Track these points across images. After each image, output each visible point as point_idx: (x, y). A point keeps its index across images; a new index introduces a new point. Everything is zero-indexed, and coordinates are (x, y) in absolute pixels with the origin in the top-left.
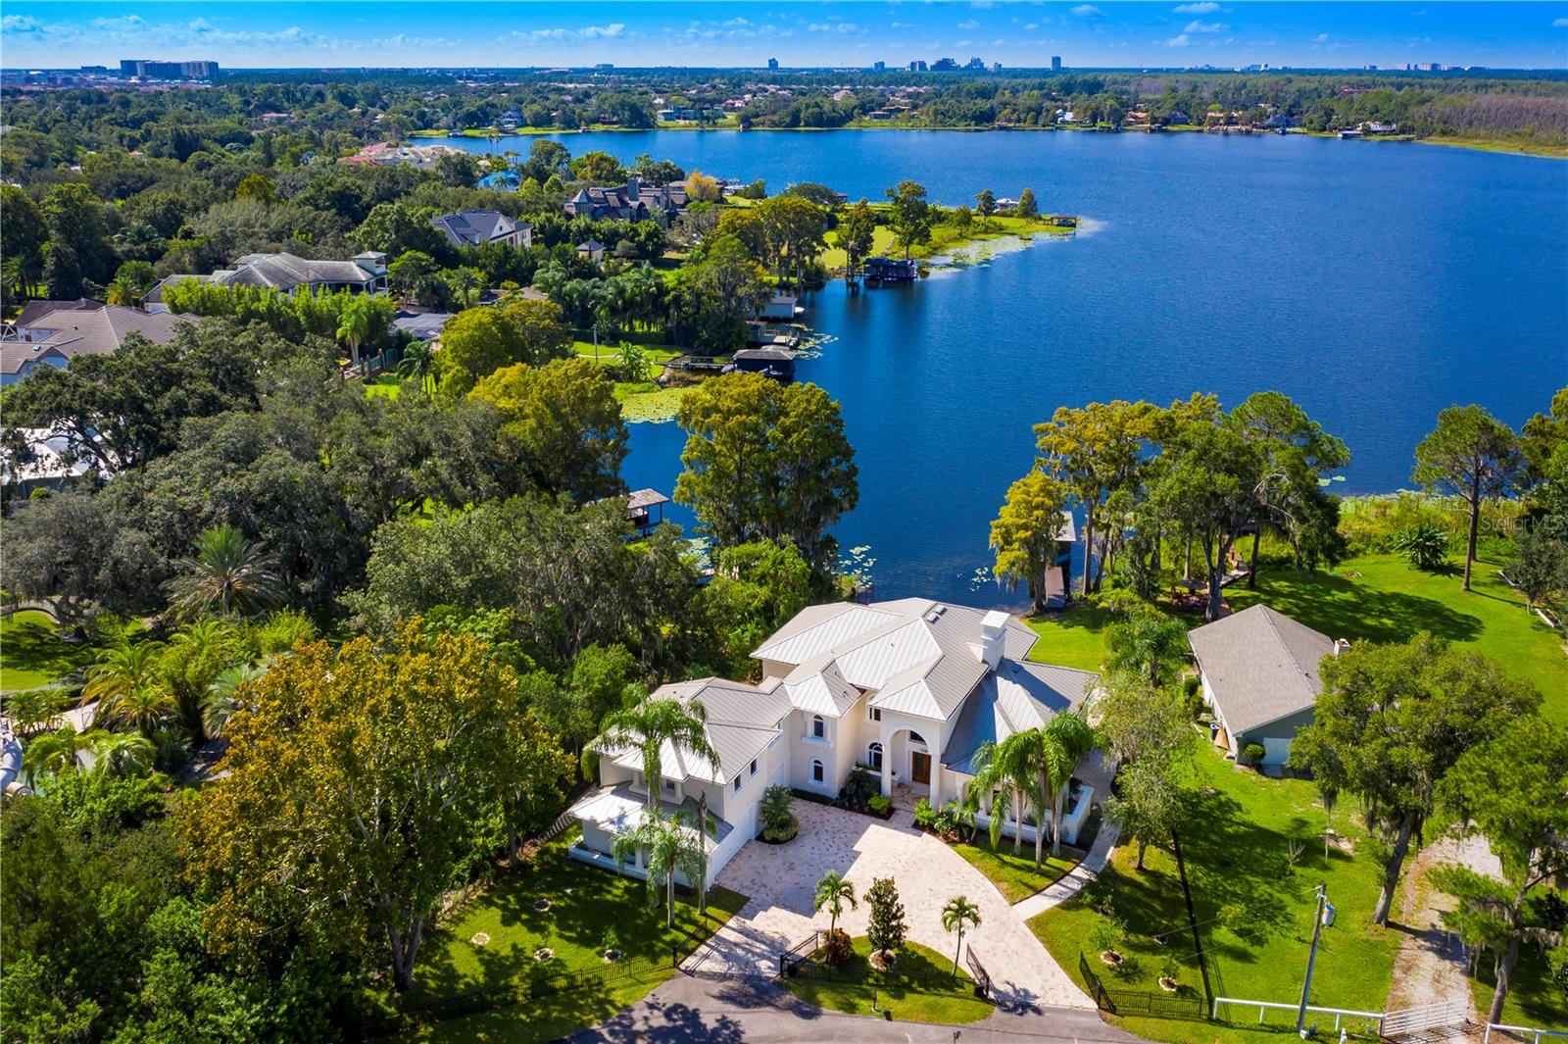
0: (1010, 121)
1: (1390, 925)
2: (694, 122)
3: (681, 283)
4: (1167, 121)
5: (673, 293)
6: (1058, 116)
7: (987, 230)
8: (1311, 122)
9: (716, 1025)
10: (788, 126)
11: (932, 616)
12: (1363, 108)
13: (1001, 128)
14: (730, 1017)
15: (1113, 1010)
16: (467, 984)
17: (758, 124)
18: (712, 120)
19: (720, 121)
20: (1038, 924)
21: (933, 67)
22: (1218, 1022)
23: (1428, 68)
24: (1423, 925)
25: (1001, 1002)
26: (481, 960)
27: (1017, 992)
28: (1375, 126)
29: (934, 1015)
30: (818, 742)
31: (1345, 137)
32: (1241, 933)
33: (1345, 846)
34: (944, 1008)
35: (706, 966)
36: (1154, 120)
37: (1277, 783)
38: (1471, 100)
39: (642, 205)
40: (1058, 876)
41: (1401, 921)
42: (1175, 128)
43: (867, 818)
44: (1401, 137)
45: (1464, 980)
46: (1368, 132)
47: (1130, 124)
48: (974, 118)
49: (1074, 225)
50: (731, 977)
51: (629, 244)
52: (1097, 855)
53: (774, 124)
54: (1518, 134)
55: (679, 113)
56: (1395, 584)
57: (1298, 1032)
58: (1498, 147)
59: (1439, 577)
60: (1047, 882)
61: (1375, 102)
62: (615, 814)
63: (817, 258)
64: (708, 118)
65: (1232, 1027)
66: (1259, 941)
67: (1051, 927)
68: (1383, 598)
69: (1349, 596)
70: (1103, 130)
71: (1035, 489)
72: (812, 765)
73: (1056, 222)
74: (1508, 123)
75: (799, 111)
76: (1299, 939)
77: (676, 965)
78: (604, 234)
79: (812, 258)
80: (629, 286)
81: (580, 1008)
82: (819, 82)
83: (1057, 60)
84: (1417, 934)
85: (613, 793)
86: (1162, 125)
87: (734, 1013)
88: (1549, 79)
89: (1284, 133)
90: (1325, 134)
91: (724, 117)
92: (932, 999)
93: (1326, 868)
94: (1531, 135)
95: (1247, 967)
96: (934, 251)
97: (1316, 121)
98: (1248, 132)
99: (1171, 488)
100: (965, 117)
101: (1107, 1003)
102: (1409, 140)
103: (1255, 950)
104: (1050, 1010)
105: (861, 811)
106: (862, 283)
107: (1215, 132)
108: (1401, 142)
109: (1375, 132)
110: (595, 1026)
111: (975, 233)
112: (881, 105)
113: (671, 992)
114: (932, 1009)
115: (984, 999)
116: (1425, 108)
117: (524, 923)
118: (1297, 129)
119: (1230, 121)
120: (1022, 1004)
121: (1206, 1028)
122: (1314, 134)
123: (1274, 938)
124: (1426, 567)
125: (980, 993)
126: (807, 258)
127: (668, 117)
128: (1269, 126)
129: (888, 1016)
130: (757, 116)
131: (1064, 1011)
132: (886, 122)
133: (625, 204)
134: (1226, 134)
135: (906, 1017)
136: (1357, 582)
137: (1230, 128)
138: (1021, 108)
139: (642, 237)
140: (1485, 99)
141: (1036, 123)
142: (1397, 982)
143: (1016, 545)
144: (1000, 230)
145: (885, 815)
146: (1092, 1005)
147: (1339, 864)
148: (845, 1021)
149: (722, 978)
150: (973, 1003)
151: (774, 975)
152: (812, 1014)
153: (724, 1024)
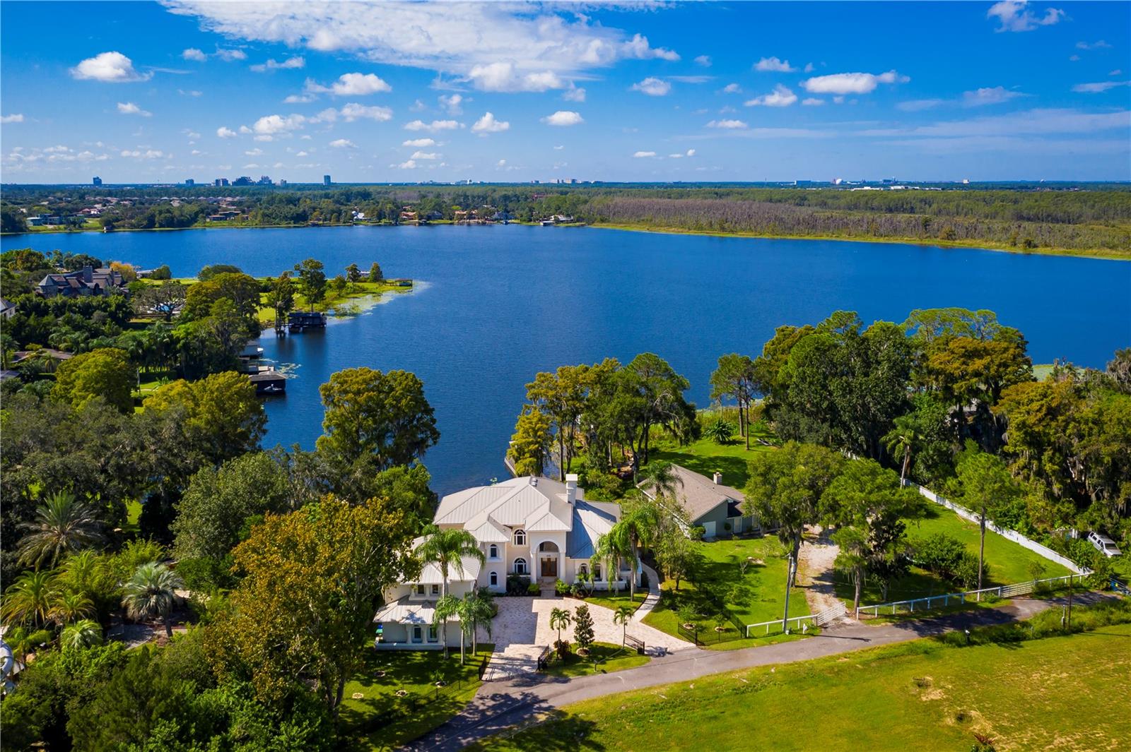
0: (320, 220)
1: (796, 587)
2: (62, 226)
3: (188, 334)
4: (429, 218)
5: (182, 341)
6: (353, 216)
7: (354, 292)
8: (522, 216)
9: (522, 697)
10: (145, 227)
11: (534, 483)
12: (549, 207)
13: (314, 225)
14: (526, 692)
15: (703, 645)
16: (369, 715)
17: (119, 227)
18: (78, 224)
19: (85, 225)
20: (646, 621)
21: (234, 183)
22: (749, 638)
23: (570, 182)
24: (810, 584)
25: (651, 654)
26: (367, 704)
27: (656, 648)
28: (561, 218)
29: (625, 666)
30: (495, 560)
31: (545, 224)
32: (737, 604)
33: (760, 562)
34: (628, 663)
35: (495, 676)
36: (421, 217)
37: (715, 544)
38: (612, 200)
39: (97, 285)
40: (643, 600)
41: (800, 584)
42: (435, 222)
43: (528, 598)
44: (577, 224)
45: (836, 600)
46: (558, 221)
47: (404, 220)
48: (292, 218)
49: (411, 285)
50: (513, 677)
51: (103, 313)
52: (654, 589)
53: (133, 226)
54: (643, 220)
55: (45, 220)
56: (714, 453)
57: (784, 632)
58: (634, 229)
59: (731, 446)
60: (639, 604)
61: (557, 203)
62: (406, 614)
63: (255, 314)
64: (74, 223)
65: (756, 638)
66: (747, 605)
67: (653, 621)
68: (712, 460)
69: (694, 461)
70: (386, 225)
71: (535, 420)
72: (490, 575)
73: (398, 284)
74: (637, 214)
75: (153, 216)
76: (763, 601)
77: (480, 678)
78: (79, 307)
79: (251, 315)
80: (144, 340)
81: (443, 708)
82: (149, 194)
83: (327, 178)
84: (809, 588)
85: (398, 604)
86: (426, 221)
87: (527, 690)
88: (646, 188)
89: (507, 223)
90: (532, 223)
91: (85, 222)
92: (620, 660)
93: (756, 572)
94: (651, 220)
95: (748, 616)
96: (327, 307)
97: (525, 215)
98: (484, 224)
99: (615, 407)
100: (286, 218)
101: (699, 643)
102: (582, 225)
103: (747, 609)
104: (676, 652)
105: (524, 595)
106: (287, 330)
107: (461, 224)
108: (578, 227)
109: (562, 221)
110: (459, 714)
111: (348, 294)
112: (216, 211)
113: (488, 690)
114: (623, 664)
115: (643, 654)
116: (587, 206)
117: (377, 683)
118: (513, 221)
119: (471, 217)
120: (662, 653)
121: (746, 641)
122: (524, 223)
123: (752, 602)
124: (723, 443)
125: (641, 651)
126: (248, 315)
127: (35, 223)
128: (496, 220)
129: (604, 672)
130: (117, 220)
131: (681, 651)
132: (225, 223)
133: (84, 286)
134: (469, 225)
135: (612, 670)
136: (696, 455)
137: (472, 221)
138: (325, 210)
139: (113, 308)
140: (618, 200)
141: (338, 221)
142: (811, 606)
143: (528, 455)
144: (363, 291)
145: (538, 594)
146: (693, 645)
147: (761, 569)
148: (584, 679)
149: (508, 679)
150: (640, 658)
151: (534, 671)
152: (566, 680)
153: (526, 696)
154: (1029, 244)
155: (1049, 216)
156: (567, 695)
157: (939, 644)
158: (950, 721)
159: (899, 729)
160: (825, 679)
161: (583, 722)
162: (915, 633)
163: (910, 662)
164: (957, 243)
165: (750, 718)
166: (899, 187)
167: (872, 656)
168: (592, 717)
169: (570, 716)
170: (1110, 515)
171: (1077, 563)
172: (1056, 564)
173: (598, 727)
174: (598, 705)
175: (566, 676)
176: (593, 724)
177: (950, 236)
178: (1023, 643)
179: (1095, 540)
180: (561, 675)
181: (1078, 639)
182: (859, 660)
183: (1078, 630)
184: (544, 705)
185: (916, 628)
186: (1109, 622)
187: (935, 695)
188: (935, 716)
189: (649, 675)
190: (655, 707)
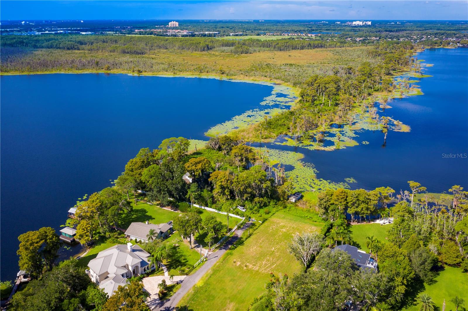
1: (192, 249)
11: (119, 250)
15: (188, 274)
20: (169, 275)
25: (180, 283)
27: (179, 281)
29: (177, 289)
32: (184, 260)
33: (177, 245)
35: (153, 308)
57: (201, 263)
60: (163, 271)
65: (196, 267)
67: (171, 274)
76: (188, 256)
84: (194, 248)
92: (175, 288)
95: (189, 262)
103: (187, 260)
120: (182, 281)
121: (195, 269)
123: (186, 258)
129: (174, 293)
131: (185, 279)
135: (176, 291)
146: (185, 276)
147: (179, 247)
148: (173, 297)
149: (156, 307)
150: (178, 285)
151: (160, 301)
152: (169, 300)
153: (165, 308)
154: (140, 72)
155: (135, 52)
156: (173, 303)
157: (231, 251)
158: (245, 268)
159: (238, 275)
160: (218, 270)
161: (184, 307)
162: (224, 250)
163: (229, 258)
164: (112, 72)
165: (212, 287)
166: (62, 31)
167: (221, 260)
168: (184, 305)
169: (180, 307)
170: (241, 201)
171: (241, 216)
172: (236, 218)
173: (187, 306)
174: (183, 301)
175: (168, 299)
176: (186, 306)
177: (108, 69)
178: (244, 243)
179: (240, 208)
180: (166, 299)
181: (252, 237)
182: (220, 262)
183: (250, 235)
184: (172, 308)
185: (224, 249)
186: (255, 230)
187: (238, 263)
188: (242, 268)
189: (185, 288)
190: (194, 295)
